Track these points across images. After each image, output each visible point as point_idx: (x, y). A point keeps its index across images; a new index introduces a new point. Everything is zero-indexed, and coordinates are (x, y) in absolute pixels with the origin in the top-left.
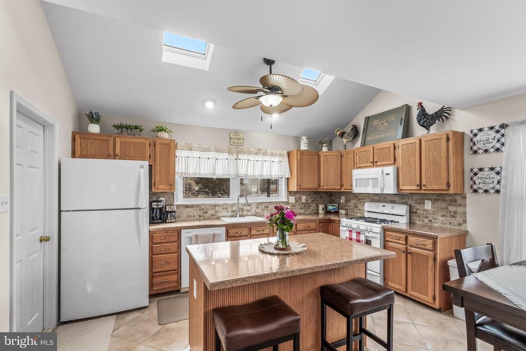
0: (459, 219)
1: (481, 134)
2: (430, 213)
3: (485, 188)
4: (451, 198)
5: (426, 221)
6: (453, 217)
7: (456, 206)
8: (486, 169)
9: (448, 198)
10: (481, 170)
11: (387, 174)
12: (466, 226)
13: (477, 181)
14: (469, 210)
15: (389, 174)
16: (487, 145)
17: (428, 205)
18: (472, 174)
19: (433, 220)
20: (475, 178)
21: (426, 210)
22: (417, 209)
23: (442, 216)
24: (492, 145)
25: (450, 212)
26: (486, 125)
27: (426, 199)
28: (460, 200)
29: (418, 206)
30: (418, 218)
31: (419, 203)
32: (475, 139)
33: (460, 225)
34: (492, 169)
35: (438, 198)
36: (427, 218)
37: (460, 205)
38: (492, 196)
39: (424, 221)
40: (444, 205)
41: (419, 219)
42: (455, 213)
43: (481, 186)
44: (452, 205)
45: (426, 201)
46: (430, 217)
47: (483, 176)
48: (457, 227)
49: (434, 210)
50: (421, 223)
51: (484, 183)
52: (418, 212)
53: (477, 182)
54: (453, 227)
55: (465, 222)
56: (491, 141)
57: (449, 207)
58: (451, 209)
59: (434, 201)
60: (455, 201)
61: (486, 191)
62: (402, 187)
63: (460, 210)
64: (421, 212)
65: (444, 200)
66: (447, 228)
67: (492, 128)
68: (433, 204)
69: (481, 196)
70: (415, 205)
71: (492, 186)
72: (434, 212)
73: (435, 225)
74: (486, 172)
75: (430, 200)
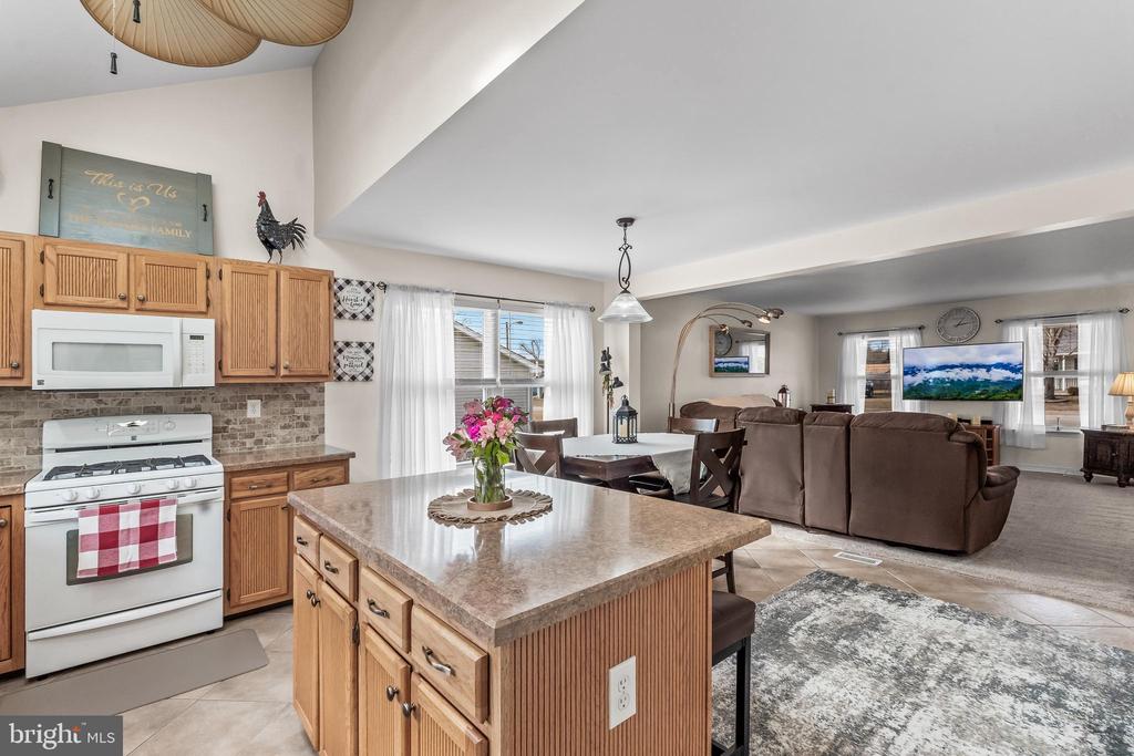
0: (313, 428)
1: (347, 288)
2: (259, 427)
3: (353, 373)
4: (300, 392)
5: (249, 443)
6: (303, 425)
7: (309, 406)
8: (354, 345)
9: (294, 393)
10: (347, 344)
11: (192, 337)
12: (324, 439)
13: (343, 362)
14: (328, 410)
15: (201, 338)
16: (356, 307)
17: (254, 410)
18: (335, 351)
19: (265, 439)
20: (340, 357)
21: (250, 421)
22: (228, 422)
23: (284, 427)
24: (361, 309)
25: (299, 418)
26: (355, 277)
27: (250, 398)
28: (314, 395)
29: (230, 415)
30: (229, 441)
31: (233, 408)
32: (341, 295)
33: (314, 437)
34: (361, 345)
35: (276, 394)
36: (251, 436)
37: (314, 404)
38: (359, 385)
39: (244, 444)
40: (287, 406)
41: (233, 443)
42: (306, 418)
43: (347, 369)
44: (301, 405)
45: (249, 402)
46: (258, 434)
47: (350, 355)
48: (310, 443)
49: (266, 417)
50: (236, 450)
51: (351, 365)
52: (230, 427)
53: (342, 366)
54: (303, 444)
55: (322, 431)
56: (360, 302)
57: (296, 409)
58: (300, 411)
59: (266, 400)
60: (307, 397)
61: (353, 378)
62: (228, 370)
63: (313, 412)
64: (238, 427)
65: (287, 397)
66: (292, 449)
67: (361, 283)
68: (264, 406)
69: (346, 386)
70: (222, 412)
71: (361, 369)
72: (268, 421)
73: (268, 447)
74: (354, 349)
75: (260, 398)
